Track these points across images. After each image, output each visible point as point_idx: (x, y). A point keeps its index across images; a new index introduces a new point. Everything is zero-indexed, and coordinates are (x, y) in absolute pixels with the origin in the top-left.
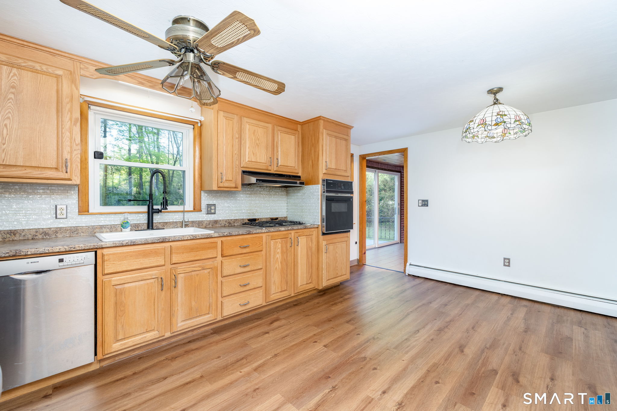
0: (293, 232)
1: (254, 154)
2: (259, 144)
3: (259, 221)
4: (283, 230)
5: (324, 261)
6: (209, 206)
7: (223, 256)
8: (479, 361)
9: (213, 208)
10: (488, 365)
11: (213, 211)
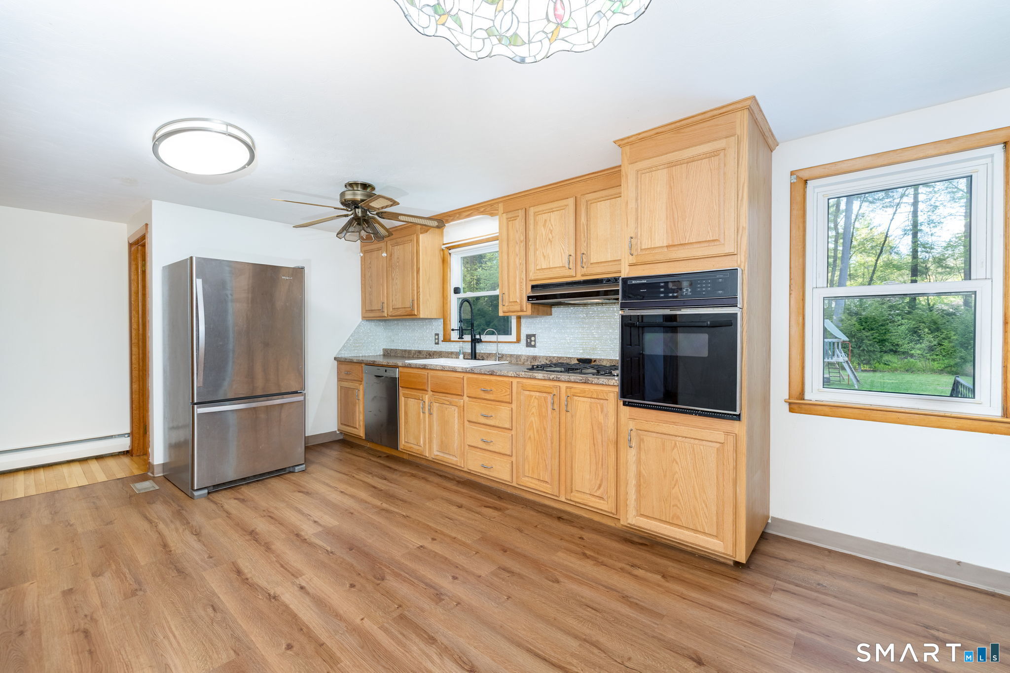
0: (563, 386)
1: (544, 257)
2: (553, 237)
3: (597, 363)
4: (539, 378)
6: (529, 337)
7: (467, 396)
8: (129, 570)
9: (533, 338)
10: (114, 575)
11: (533, 343)
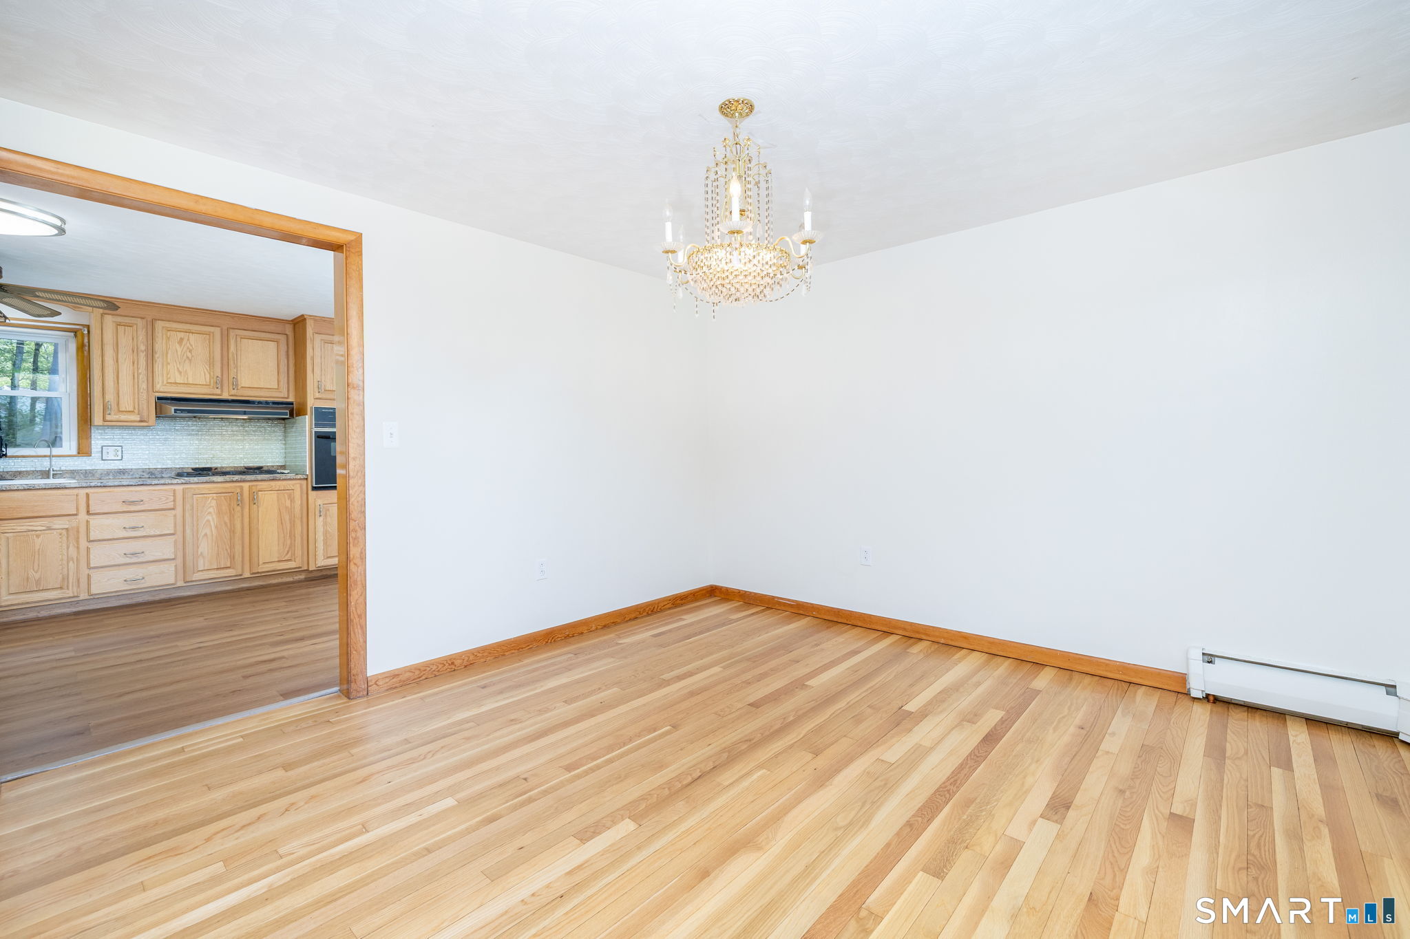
0: (245, 484)
1: (180, 373)
2: (193, 356)
4: (219, 481)
5: (320, 530)
7: (88, 512)
